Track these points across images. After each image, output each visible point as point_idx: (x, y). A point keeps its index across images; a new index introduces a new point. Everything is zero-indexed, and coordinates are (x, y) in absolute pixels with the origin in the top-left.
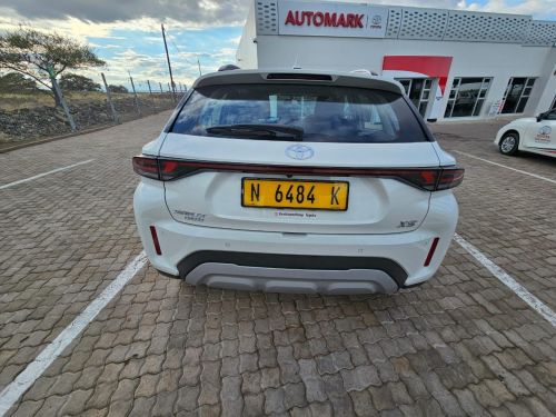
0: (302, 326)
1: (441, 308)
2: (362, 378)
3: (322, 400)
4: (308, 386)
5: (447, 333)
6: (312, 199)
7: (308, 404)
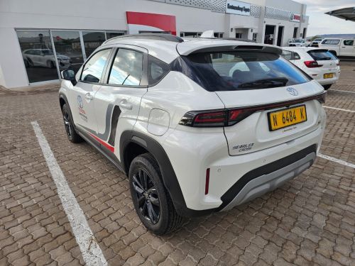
0: (270, 216)
1: (306, 176)
2: (320, 220)
3: (320, 238)
4: (309, 238)
5: (320, 184)
6: (295, 118)
7: (318, 244)
